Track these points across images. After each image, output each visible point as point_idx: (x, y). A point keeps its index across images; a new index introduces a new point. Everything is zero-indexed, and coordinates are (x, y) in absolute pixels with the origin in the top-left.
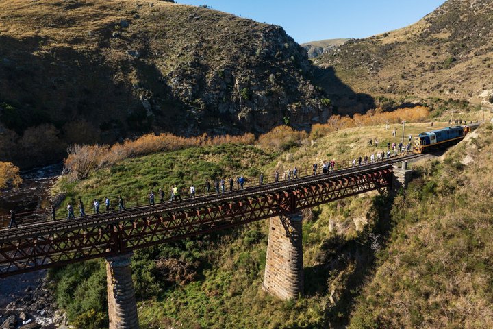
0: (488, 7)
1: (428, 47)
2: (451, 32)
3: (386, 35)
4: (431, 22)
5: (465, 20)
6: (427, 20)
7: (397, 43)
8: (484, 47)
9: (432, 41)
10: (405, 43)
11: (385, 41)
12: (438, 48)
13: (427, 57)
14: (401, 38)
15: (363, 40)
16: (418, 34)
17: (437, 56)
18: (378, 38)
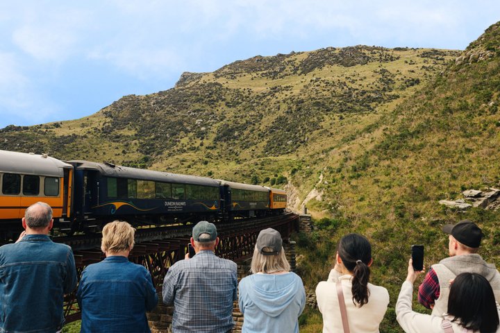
0: (168, 109)
1: (114, 145)
2: (137, 129)
3: (57, 125)
4: (111, 116)
5: (148, 119)
6: (106, 113)
7: (75, 136)
8: (175, 148)
9: (118, 137)
10: (85, 137)
11: (59, 133)
12: (127, 145)
13: (116, 155)
14: (79, 131)
15: (26, 128)
16: (100, 128)
17: (127, 154)
18: (47, 127)
